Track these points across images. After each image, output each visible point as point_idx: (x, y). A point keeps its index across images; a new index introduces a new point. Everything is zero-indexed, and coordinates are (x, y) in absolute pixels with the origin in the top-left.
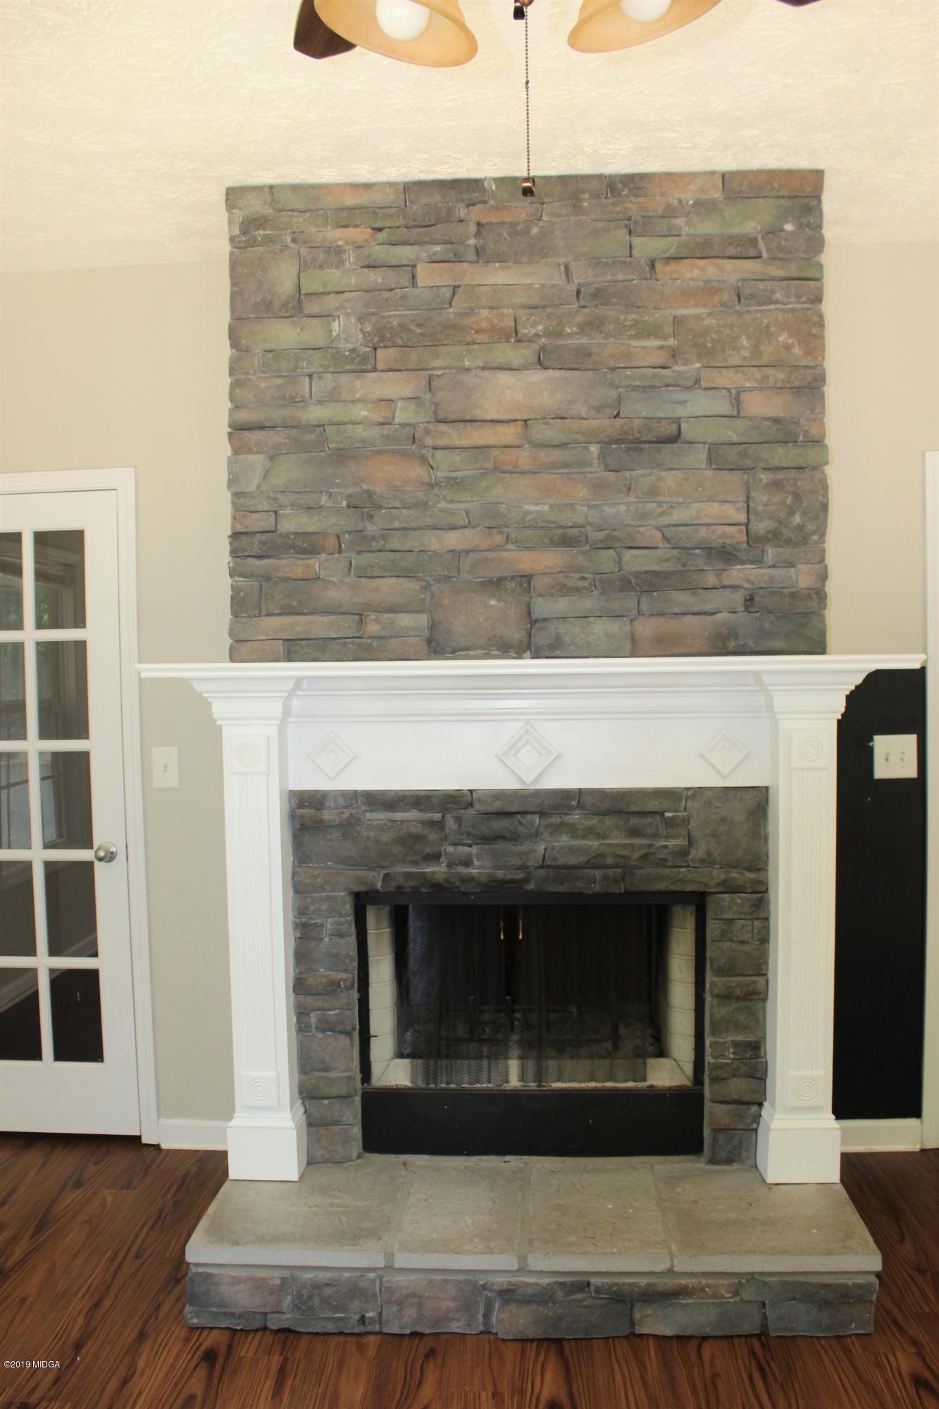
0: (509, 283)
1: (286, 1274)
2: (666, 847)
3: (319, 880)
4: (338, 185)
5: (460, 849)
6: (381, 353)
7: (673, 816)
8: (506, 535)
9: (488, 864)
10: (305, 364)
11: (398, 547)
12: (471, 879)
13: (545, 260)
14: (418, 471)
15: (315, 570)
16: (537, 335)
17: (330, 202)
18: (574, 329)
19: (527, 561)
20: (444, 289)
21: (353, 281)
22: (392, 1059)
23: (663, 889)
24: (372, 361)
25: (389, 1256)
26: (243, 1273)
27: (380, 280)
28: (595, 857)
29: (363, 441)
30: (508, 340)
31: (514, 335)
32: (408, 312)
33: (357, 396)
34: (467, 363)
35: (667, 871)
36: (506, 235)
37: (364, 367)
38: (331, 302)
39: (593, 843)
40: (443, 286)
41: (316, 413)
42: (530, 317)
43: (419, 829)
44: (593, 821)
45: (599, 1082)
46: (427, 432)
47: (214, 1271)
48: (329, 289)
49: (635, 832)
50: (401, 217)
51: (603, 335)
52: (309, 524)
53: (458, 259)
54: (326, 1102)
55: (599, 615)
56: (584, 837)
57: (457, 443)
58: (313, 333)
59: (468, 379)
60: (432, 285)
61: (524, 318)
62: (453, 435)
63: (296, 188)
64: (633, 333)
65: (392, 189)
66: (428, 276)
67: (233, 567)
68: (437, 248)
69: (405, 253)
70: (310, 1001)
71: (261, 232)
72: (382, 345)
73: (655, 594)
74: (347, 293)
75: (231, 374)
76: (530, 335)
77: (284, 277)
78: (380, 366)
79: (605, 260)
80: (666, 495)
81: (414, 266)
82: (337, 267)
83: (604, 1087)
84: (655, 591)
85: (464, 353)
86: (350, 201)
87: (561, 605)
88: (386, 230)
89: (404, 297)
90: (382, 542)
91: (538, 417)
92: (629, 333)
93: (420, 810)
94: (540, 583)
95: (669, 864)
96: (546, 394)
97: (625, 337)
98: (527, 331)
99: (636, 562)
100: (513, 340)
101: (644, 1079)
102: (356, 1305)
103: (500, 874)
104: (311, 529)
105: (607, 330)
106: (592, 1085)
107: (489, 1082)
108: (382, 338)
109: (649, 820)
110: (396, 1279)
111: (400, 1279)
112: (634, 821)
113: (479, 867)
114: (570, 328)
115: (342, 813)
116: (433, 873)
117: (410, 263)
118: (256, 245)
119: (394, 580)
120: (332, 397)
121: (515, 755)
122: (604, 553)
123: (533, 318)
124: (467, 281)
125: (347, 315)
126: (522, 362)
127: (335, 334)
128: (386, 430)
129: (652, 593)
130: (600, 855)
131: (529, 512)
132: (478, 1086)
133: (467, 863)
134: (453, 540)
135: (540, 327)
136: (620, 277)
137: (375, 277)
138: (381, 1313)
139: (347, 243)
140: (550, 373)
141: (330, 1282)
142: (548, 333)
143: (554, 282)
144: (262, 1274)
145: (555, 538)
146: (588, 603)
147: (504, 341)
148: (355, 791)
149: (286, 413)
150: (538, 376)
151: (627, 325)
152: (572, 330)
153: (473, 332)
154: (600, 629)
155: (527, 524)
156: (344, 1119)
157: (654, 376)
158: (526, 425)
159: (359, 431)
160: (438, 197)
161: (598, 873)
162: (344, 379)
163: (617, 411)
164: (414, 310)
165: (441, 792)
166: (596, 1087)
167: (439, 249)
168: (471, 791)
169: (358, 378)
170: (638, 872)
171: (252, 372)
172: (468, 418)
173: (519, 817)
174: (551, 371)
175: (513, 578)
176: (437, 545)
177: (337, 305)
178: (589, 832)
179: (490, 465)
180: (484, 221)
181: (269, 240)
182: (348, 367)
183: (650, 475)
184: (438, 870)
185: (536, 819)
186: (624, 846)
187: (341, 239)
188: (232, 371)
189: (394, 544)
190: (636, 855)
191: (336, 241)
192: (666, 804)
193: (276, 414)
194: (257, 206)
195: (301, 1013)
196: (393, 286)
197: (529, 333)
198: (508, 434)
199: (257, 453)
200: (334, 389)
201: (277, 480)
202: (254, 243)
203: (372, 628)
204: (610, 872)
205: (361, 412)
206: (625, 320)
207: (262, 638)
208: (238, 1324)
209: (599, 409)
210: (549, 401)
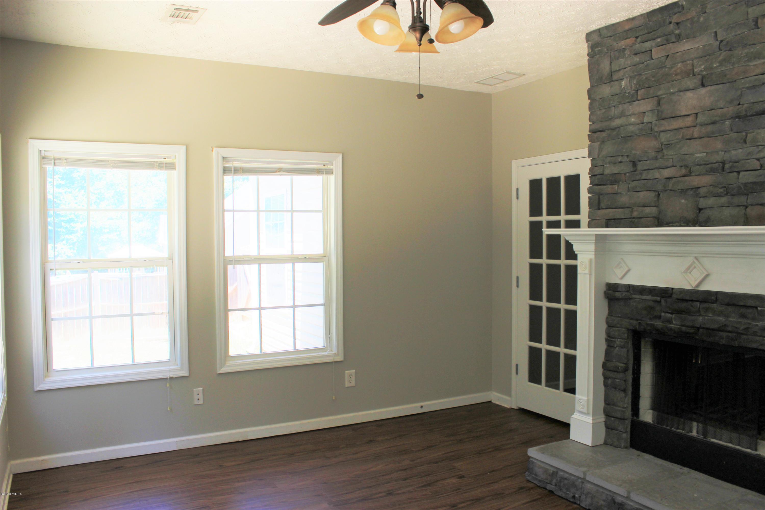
0: (690, 48)
1: (555, 470)
2: (757, 325)
3: (615, 322)
4: (623, 21)
5: (667, 315)
6: (640, 93)
7: (761, 310)
8: (689, 169)
9: (678, 323)
10: (612, 102)
11: (645, 178)
12: (671, 329)
13: (707, 32)
14: (654, 144)
15: (615, 190)
16: (701, 71)
17: (620, 30)
18: (717, 64)
19: (695, 181)
20: (662, 58)
21: (629, 62)
22: (648, 410)
23: (755, 347)
24: (636, 96)
25: (585, 474)
26: (542, 465)
27: (638, 60)
28: (723, 326)
29: (632, 132)
30: (689, 76)
31: (691, 73)
32: (649, 72)
33: (630, 113)
34: (672, 91)
35: (757, 338)
36: (689, 25)
37: (633, 100)
38: (621, 73)
39: (722, 319)
40: (662, 57)
41: (617, 122)
42: (699, 63)
43: (651, 304)
44: (722, 308)
45: (733, 445)
46: (656, 125)
47: (535, 461)
48: (621, 68)
49: (743, 316)
50: (646, 29)
51: (731, 64)
52: (615, 169)
53: (668, 42)
54: (613, 419)
55: (728, 205)
56: (719, 315)
57: (668, 128)
58: (615, 88)
59: (674, 98)
60: (658, 57)
61: (696, 64)
62: (666, 125)
63: (607, 28)
64: (746, 60)
65: (642, 18)
66: (657, 54)
67: (589, 190)
68: (659, 40)
69: (648, 45)
70: (609, 374)
71: (597, 49)
72: (640, 88)
73: (755, 194)
74: (627, 68)
75: (589, 110)
76: (698, 71)
77: (605, 66)
78: (639, 98)
79: (731, 25)
80: (762, 141)
81: (651, 50)
82: (623, 58)
83: (735, 447)
84: (755, 192)
85: (670, 86)
86: (627, 28)
87: (711, 201)
88: (640, 37)
89: (647, 65)
90: (640, 176)
91: (703, 111)
92: (744, 60)
93: (652, 296)
94: (702, 191)
95: (759, 335)
96: (707, 98)
97: (742, 62)
98: (697, 70)
99: (745, 177)
100: (691, 76)
101: (756, 450)
102: (573, 490)
103: (684, 329)
104: (616, 172)
105: (733, 61)
106: (730, 445)
107: (683, 430)
108: (640, 86)
109: (750, 310)
110: (587, 485)
111: (588, 486)
112: (743, 310)
113: (675, 325)
114: (715, 64)
115: (623, 294)
116: (657, 325)
117: (649, 49)
118: (596, 55)
119: (645, 192)
120: (622, 115)
121: (690, 273)
122: (731, 174)
123: (700, 63)
124: (672, 52)
125: (627, 78)
126: (694, 85)
127: (623, 87)
128: (641, 126)
129: (753, 193)
130: (725, 325)
131: (697, 157)
132: (678, 430)
133: (670, 321)
134: (667, 173)
135: (703, 67)
136: (739, 32)
137: (637, 59)
138: (580, 497)
139: (626, 46)
140: (709, 88)
141: (567, 478)
142: (705, 69)
143: (710, 43)
144: (548, 467)
145: (708, 169)
146: (724, 200)
147: (687, 77)
148: (629, 285)
149: (607, 123)
150: (703, 91)
151: (743, 56)
152: (716, 65)
153: (674, 75)
154: (727, 212)
155: (696, 163)
156: (619, 428)
157: (756, 80)
158: (697, 116)
159: (631, 128)
160: (660, 16)
161: (724, 334)
162: (626, 106)
163: (739, 102)
164: (652, 70)
165: (660, 288)
166: (731, 446)
167: (660, 40)
168: (673, 289)
169: (630, 105)
170: (743, 337)
171: (596, 108)
172: (674, 116)
173: (691, 302)
174: (709, 87)
175: (692, 189)
176: (659, 176)
177: (622, 74)
178: (721, 313)
179: (680, 137)
180: (679, 21)
181: (600, 52)
182: (627, 101)
183: (753, 132)
184: (658, 324)
185: (698, 304)
186: (738, 323)
187: (623, 45)
188: (590, 110)
189: (644, 177)
190: (742, 327)
191: (622, 46)
192: (757, 303)
193: (604, 125)
194: (596, 38)
195: (606, 378)
196: (644, 61)
197: (697, 71)
198: (689, 121)
199: (597, 142)
200: (622, 111)
201: (604, 153)
202: (595, 54)
203: (635, 214)
204: (730, 334)
205: (633, 120)
206: (742, 54)
207: (598, 218)
208: (538, 483)
209: (731, 102)
210: (708, 102)
